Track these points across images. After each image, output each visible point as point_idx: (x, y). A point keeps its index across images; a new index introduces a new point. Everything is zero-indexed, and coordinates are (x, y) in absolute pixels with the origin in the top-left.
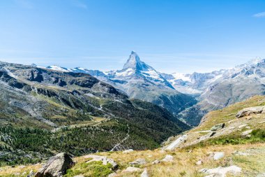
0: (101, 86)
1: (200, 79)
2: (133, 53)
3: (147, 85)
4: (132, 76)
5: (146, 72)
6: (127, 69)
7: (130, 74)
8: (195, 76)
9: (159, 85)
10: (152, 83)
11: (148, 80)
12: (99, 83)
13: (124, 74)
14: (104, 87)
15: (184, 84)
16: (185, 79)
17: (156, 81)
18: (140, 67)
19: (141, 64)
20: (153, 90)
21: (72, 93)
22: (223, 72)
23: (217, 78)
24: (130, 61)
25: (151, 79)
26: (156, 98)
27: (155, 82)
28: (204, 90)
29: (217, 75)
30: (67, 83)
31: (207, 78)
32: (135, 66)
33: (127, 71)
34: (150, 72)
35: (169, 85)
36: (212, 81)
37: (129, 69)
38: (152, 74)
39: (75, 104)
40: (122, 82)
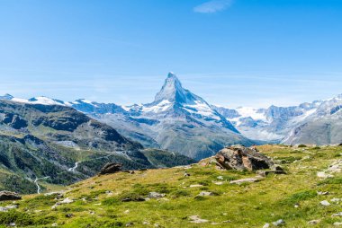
0: (92, 128)
1: (281, 116)
2: (170, 75)
3: (192, 127)
4: (167, 112)
5: (191, 106)
6: (160, 101)
7: (164, 109)
8: (273, 111)
9: (212, 127)
10: (200, 123)
11: (193, 119)
12: (89, 123)
13: (155, 109)
14: (97, 130)
15: (254, 124)
16: (256, 117)
17: (208, 119)
18: (181, 98)
19: (185, 93)
20: (200, 135)
21: (22, 141)
22: (318, 104)
23: (308, 113)
24: (166, 88)
25: (200, 117)
26: (204, 148)
27: (205, 122)
28: (286, 134)
29: (307, 109)
30: (29, 123)
31: (292, 115)
32: (173, 97)
33: (161, 104)
34: (199, 106)
35: (230, 126)
36: (301, 119)
37: (164, 102)
38: (202, 109)
39: (18, 161)
40: (151, 122)
